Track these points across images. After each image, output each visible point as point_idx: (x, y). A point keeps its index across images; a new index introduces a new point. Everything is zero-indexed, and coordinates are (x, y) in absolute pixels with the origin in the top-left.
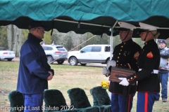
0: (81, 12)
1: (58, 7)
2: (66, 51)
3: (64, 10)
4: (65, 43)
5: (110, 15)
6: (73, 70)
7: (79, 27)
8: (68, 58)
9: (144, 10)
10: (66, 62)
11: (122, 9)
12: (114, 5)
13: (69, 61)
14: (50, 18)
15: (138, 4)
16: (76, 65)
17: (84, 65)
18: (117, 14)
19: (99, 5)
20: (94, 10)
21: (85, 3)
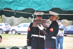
0: (16, 6)
1: (4, 3)
2: (10, 26)
3: (7, 5)
4: (10, 22)
5: (31, 8)
6: (14, 37)
7: (15, 14)
8: (11, 30)
9: (49, 5)
10: (10, 32)
11: (37, 4)
12: (34, 2)
13: (12, 32)
15: (46, 2)
16: (15, 34)
17: (19, 34)
18: (35, 7)
19: (26, 2)
21: (18, 1)
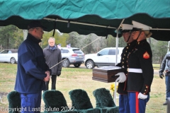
0: (69, 11)
1: (49, 7)
3: (54, 10)
7: (68, 26)
9: (129, 9)
11: (108, 8)
12: (102, 5)
14: (40, 17)
15: (124, 3)
18: (103, 13)
19: (88, 4)
20: (82, 9)
21: (74, 3)
